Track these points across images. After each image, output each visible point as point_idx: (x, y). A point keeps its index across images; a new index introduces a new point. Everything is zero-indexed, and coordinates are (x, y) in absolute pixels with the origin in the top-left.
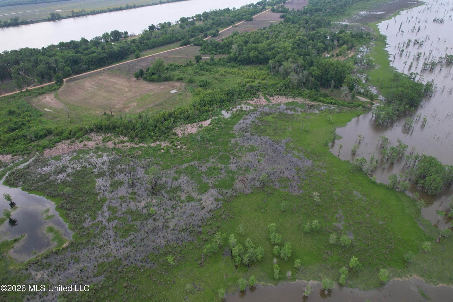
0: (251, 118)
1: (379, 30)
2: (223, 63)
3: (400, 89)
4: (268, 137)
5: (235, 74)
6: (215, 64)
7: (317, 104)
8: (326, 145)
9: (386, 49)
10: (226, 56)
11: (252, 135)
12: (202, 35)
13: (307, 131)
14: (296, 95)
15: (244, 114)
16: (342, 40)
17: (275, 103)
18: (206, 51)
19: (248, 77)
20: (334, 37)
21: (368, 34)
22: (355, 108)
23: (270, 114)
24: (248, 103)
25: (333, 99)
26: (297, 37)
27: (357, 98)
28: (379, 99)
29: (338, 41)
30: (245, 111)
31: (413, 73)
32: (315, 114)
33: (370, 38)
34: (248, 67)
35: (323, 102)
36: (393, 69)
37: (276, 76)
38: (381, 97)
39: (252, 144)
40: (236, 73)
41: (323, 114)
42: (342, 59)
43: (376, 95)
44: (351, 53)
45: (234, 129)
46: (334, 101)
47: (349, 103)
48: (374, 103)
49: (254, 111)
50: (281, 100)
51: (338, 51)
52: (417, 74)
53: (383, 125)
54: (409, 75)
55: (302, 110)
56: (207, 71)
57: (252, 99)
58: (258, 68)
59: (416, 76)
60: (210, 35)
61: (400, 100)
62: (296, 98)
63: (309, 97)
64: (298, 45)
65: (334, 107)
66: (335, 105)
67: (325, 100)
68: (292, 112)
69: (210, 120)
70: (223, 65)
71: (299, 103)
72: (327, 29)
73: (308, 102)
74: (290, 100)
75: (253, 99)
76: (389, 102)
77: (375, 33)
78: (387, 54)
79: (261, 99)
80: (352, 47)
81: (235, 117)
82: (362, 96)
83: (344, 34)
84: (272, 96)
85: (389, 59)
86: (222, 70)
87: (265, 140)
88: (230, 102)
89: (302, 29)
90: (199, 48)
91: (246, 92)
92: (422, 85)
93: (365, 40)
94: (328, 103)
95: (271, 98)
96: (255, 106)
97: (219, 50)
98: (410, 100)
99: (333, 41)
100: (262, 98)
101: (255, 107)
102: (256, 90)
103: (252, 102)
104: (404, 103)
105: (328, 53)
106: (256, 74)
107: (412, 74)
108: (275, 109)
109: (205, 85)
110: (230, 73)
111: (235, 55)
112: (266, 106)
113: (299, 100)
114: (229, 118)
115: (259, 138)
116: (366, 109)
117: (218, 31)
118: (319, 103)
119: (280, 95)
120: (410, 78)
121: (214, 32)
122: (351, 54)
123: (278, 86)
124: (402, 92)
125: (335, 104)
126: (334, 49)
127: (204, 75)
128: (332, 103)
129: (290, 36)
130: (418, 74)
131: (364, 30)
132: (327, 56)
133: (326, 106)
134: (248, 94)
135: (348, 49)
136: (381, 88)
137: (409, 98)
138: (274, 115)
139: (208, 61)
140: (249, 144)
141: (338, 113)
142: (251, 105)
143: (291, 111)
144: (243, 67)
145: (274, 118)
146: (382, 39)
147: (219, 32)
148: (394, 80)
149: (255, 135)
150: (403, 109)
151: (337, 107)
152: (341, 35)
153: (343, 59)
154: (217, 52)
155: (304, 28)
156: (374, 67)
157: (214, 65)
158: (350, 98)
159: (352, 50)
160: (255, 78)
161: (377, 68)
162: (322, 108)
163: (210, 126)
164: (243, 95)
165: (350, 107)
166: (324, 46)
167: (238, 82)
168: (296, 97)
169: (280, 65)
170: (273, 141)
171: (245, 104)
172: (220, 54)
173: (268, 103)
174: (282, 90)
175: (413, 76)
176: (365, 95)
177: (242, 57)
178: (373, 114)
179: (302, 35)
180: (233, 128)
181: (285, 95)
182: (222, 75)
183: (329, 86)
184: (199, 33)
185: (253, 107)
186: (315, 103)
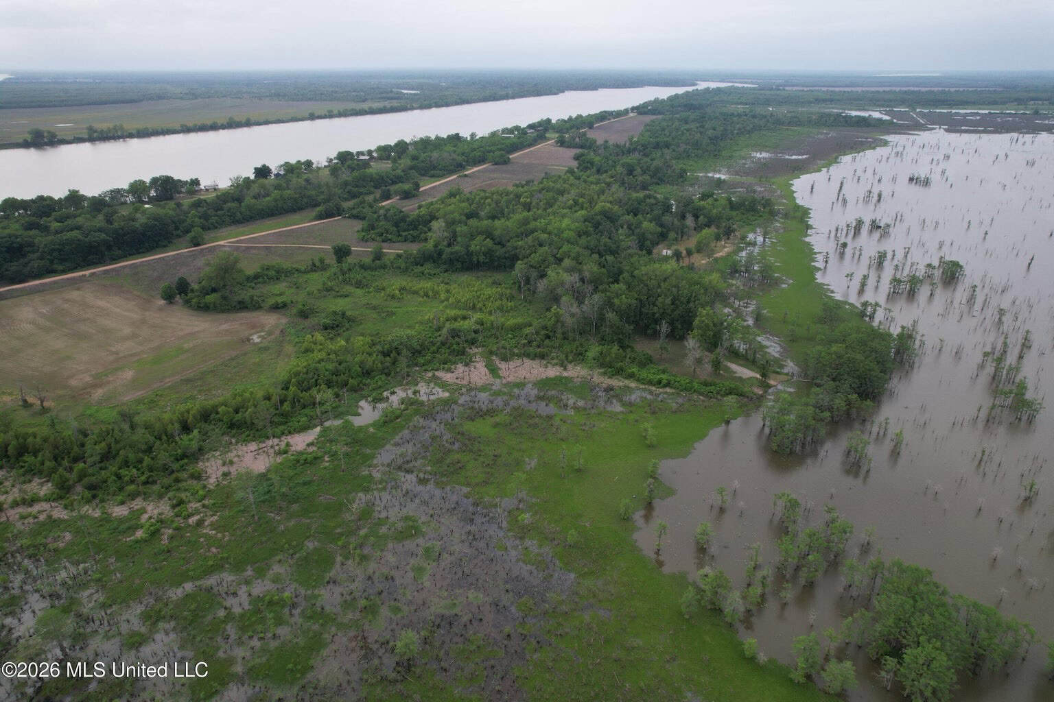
0: (434, 425)
1: (795, 195)
2: (403, 266)
3: (834, 348)
4: (465, 490)
5: (426, 295)
6: (384, 267)
7: (621, 384)
8: (626, 519)
9: (807, 239)
10: (414, 248)
11: (422, 482)
12: (378, 194)
13: (579, 470)
14: (571, 358)
15: (416, 413)
16: (705, 216)
17: (511, 379)
18: (372, 234)
19: (457, 305)
20: (689, 209)
21: (768, 203)
22: (719, 397)
23: (491, 412)
24: (438, 378)
25: (664, 372)
26: (598, 208)
27: (729, 368)
28: (785, 371)
29: (696, 217)
30: (422, 403)
31: (867, 302)
32: (612, 416)
33: (773, 214)
34: (465, 278)
35: (638, 380)
36: (822, 291)
37: (530, 302)
38: (791, 366)
39: (411, 514)
40: (431, 293)
41: (632, 417)
42: (701, 261)
43: (776, 361)
44: (724, 247)
45: (375, 462)
46: (664, 377)
47: (706, 384)
48: (772, 382)
49: (446, 403)
50: (529, 371)
51: (692, 243)
52: (877, 304)
53: (791, 453)
54: (859, 306)
55: (581, 403)
56: (359, 285)
57: (450, 369)
58: (490, 281)
59: (875, 311)
60: (396, 193)
61: (834, 380)
62: (570, 366)
63: (602, 365)
64: (597, 225)
65: (666, 393)
66: (668, 390)
67: (644, 374)
68: (552, 409)
69: (318, 429)
70: (405, 271)
71: (575, 380)
72: (675, 187)
73: (599, 378)
74: (553, 372)
75: (453, 367)
76: (810, 380)
77: (785, 201)
78: (809, 252)
79: (475, 367)
80: (728, 233)
81: (389, 421)
82: (741, 362)
83: (710, 200)
84: (504, 359)
85: (813, 264)
86: (395, 283)
87: (454, 498)
88: (388, 375)
89: (615, 187)
90: (358, 225)
91: (439, 348)
92: (890, 335)
93: (761, 216)
94: (650, 383)
95: (503, 365)
96: (455, 389)
97: (404, 231)
98: (859, 377)
99: (683, 217)
100: (478, 365)
101: (452, 393)
102: (466, 341)
103: (448, 377)
104: (846, 386)
105: (669, 248)
106: (479, 297)
107: (865, 304)
108: (505, 398)
109: (338, 326)
110: (415, 293)
111: (436, 246)
112: (484, 388)
113: (576, 372)
114: (374, 425)
115: (438, 492)
116: (748, 401)
117: (417, 186)
118: (627, 382)
119: (528, 356)
120: (862, 314)
121: (406, 187)
122: (724, 250)
123: (527, 330)
124: (840, 357)
125: (668, 385)
126: (685, 237)
127: (347, 296)
128: (660, 382)
129: (583, 203)
130: (880, 306)
131: (760, 192)
132: (664, 252)
133: (644, 390)
134: (444, 354)
135: (718, 238)
136: (792, 340)
137: (858, 373)
138: (497, 419)
139: (367, 260)
140: (404, 512)
141: (675, 412)
142: (444, 385)
143: (547, 405)
144: (454, 277)
145: (496, 425)
146: (801, 216)
147: (421, 189)
148: (822, 321)
149: (428, 480)
150: (843, 404)
151: (673, 394)
152: (702, 203)
153: (703, 262)
154: (400, 235)
155: (623, 183)
156: (777, 282)
157: (382, 271)
158: (708, 367)
159: (728, 239)
160: (474, 308)
161: (784, 286)
162: (633, 397)
163: (311, 449)
164: (429, 356)
165: (707, 396)
166: (659, 229)
167: (427, 317)
168: (571, 362)
169: (543, 276)
170: (476, 504)
171: (428, 383)
172: (405, 241)
173: (491, 380)
174: (534, 344)
175: (869, 309)
176: (748, 360)
177: (452, 253)
178: (764, 419)
179: (611, 202)
180: (373, 457)
181: (542, 357)
182: (393, 297)
183: (655, 335)
184: (372, 189)
185: (448, 391)
186: (616, 382)
